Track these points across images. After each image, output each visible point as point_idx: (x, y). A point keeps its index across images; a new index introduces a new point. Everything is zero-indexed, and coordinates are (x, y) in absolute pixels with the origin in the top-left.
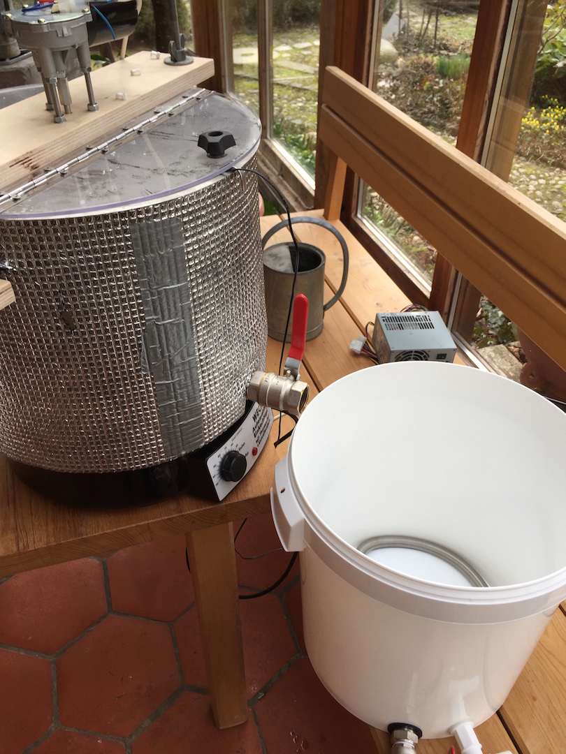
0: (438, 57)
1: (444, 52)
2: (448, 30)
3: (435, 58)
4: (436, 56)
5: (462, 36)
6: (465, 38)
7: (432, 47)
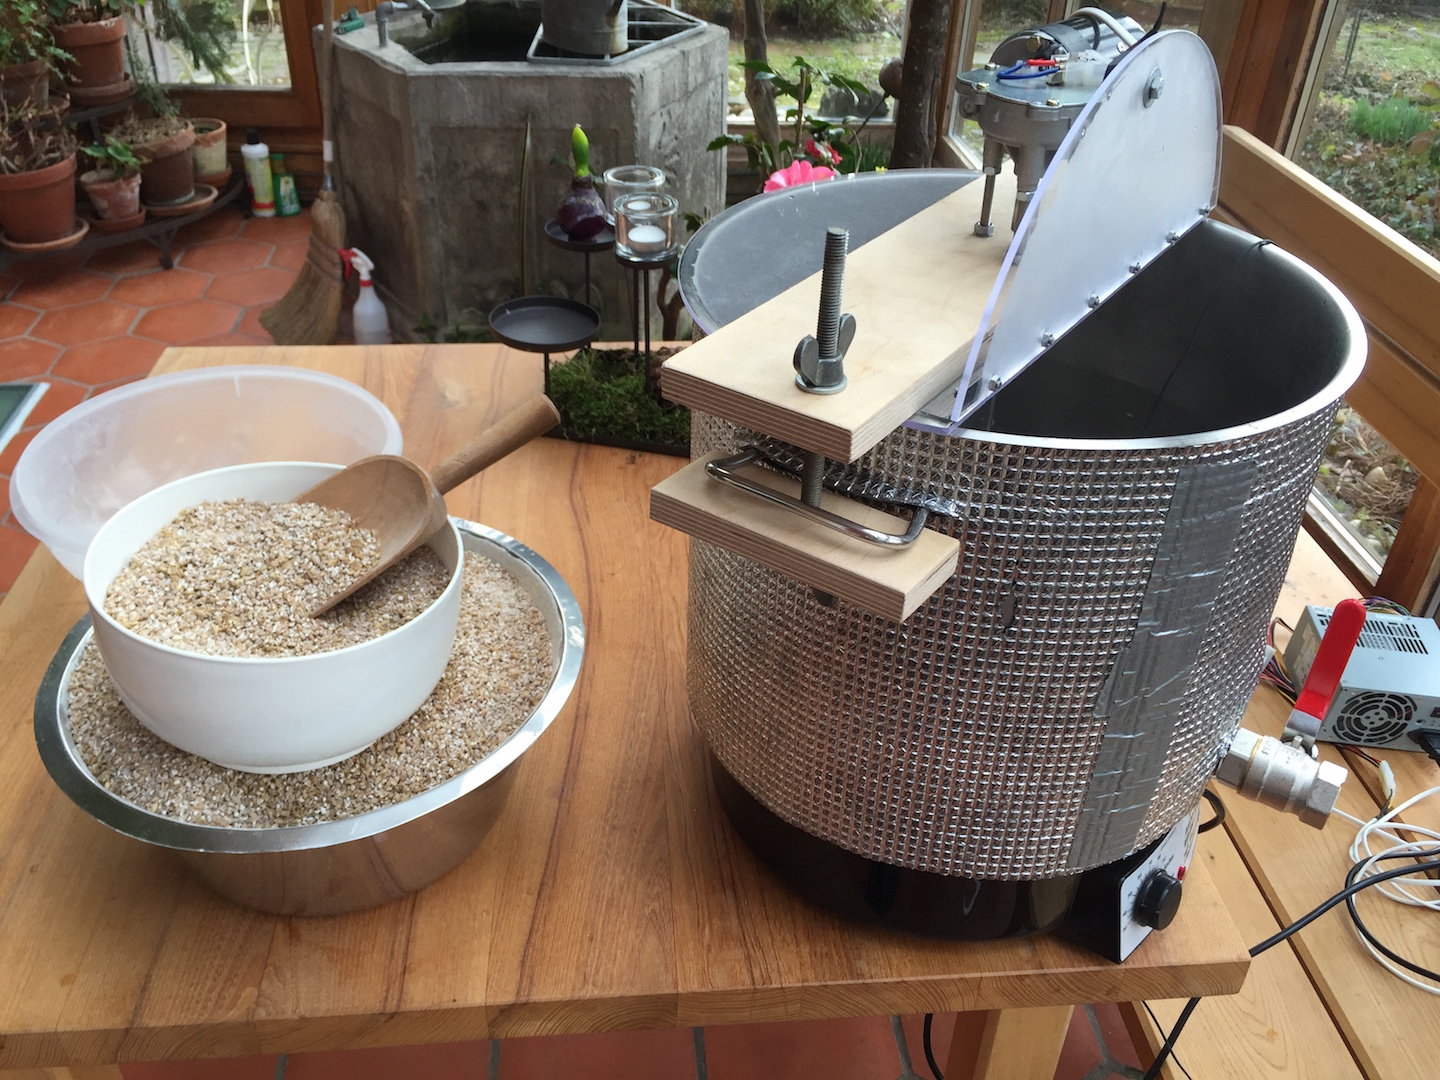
0: (1351, 100)
1: (1365, 91)
2: (1368, 49)
3: (1346, 101)
4: (1347, 96)
5: (1397, 62)
6: (1404, 67)
7: (1340, 79)
